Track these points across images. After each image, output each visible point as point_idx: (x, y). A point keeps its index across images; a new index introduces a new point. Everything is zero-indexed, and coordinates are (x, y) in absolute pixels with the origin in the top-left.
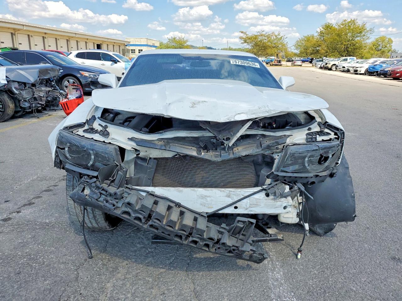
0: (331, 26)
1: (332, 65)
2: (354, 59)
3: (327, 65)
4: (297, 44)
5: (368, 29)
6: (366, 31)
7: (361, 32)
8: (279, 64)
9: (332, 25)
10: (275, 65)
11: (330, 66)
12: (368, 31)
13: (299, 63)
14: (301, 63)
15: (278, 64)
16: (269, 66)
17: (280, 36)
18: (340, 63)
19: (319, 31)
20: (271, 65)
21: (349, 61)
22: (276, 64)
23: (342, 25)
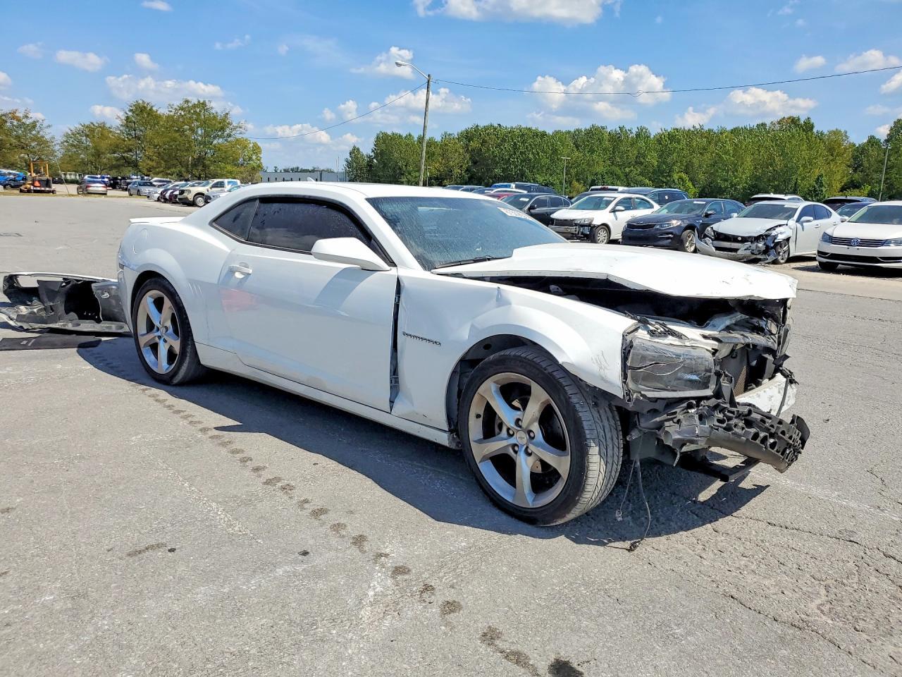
0: (149, 108)
1: (195, 195)
2: (235, 183)
3: (185, 194)
4: (67, 142)
5: (234, 124)
6: (232, 126)
7: (222, 129)
8: (47, 189)
9: (152, 107)
10: (36, 192)
11: (190, 197)
12: (235, 128)
13: (99, 187)
14: (104, 189)
15: (43, 189)
16: (18, 195)
17: (31, 121)
18: (209, 189)
19: (123, 118)
20: (21, 191)
21: (228, 187)
22: (38, 189)
23: (182, 109)
